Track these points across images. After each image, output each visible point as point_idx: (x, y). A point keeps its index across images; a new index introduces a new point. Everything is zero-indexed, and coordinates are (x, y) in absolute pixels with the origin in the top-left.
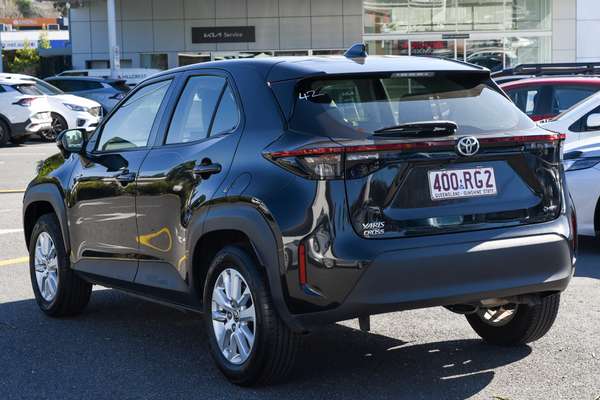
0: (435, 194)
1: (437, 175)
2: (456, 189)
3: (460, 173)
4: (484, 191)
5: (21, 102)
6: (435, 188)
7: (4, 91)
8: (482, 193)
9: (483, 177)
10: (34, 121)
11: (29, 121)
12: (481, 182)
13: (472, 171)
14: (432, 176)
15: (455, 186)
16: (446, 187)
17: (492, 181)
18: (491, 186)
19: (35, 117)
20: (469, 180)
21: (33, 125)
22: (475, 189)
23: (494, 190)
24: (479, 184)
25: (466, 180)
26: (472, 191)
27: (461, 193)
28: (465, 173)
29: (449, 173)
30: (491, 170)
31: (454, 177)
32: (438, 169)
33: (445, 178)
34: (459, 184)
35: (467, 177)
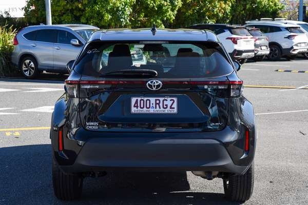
0: (134, 110)
1: (137, 100)
2: (149, 108)
3: (153, 100)
4: (168, 111)
5: (289, 37)
6: (134, 106)
7: (281, 30)
8: (166, 112)
9: (169, 103)
10: (295, 48)
11: (292, 47)
12: (167, 105)
13: (161, 99)
14: (134, 100)
15: (148, 106)
16: (142, 106)
17: (175, 105)
18: (174, 108)
19: (296, 45)
20: (159, 104)
21: (294, 50)
22: (162, 109)
23: (175, 111)
24: (165, 107)
25: (156, 104)
26: (159, 110)
27: (151, 111)
28: (156, 100)
29: (145, 99)
30: (175, 99)
31: (148, 102)
32: (139, 97)
33: (142, 101)
34: (151, 105)
35: (158, 102)
